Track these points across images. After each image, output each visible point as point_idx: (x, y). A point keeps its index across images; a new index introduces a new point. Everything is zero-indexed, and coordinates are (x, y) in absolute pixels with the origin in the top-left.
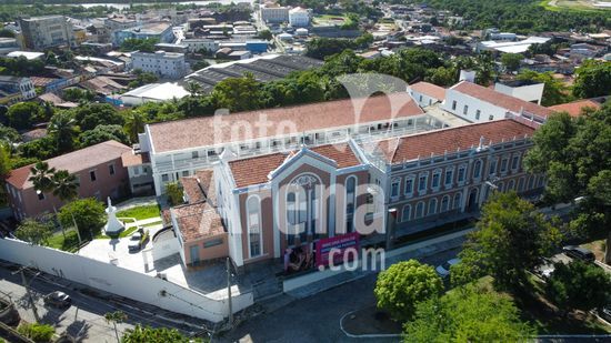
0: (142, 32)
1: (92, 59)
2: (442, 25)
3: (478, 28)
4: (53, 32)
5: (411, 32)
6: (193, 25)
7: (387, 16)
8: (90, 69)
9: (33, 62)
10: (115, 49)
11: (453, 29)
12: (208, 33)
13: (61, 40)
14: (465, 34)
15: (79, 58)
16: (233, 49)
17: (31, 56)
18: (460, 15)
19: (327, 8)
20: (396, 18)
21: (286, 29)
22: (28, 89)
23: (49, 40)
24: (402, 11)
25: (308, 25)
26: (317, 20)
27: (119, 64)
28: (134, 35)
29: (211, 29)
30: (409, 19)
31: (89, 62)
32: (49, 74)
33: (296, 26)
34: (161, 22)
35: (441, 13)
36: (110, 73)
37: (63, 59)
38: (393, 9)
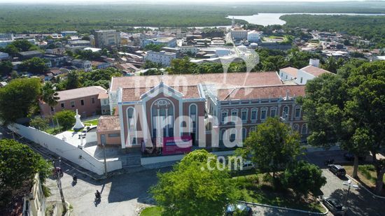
0: (158, 41)
1: (127, 54)
2: (353, 45)
3: (378, 48)
4: (110, 38)
5: (328, 48)
6: (189, 39)
7: (315, 38)
8: (124, 59)
9: (95, 53)
10: (141, 49)
11: (360, 48)
12: (196, 43)
13: (113, 43)
14: (367, 51)
15: (120, 53)
16: (207, 52)
17: (95, 50)
18: (368, 40)
19: (274, 32)
20: (321, 40)
21: (243, 43)
22: (88, 66)
23: (107, 43)
24: (326, 36)
25: (259, 42)
26: (265, 39)
27: (140, 57)
28: (152, 42)
29: (198, 41)
30: (329, 41)
31: (125, 55)
32: (102, 60)
33: (250, 42)
34: (170, 36)
35: (354, 38)
36: (134, 61)
37: (112, 53)
38: (320, 35)
